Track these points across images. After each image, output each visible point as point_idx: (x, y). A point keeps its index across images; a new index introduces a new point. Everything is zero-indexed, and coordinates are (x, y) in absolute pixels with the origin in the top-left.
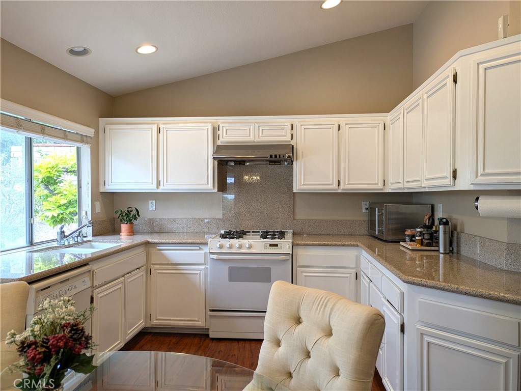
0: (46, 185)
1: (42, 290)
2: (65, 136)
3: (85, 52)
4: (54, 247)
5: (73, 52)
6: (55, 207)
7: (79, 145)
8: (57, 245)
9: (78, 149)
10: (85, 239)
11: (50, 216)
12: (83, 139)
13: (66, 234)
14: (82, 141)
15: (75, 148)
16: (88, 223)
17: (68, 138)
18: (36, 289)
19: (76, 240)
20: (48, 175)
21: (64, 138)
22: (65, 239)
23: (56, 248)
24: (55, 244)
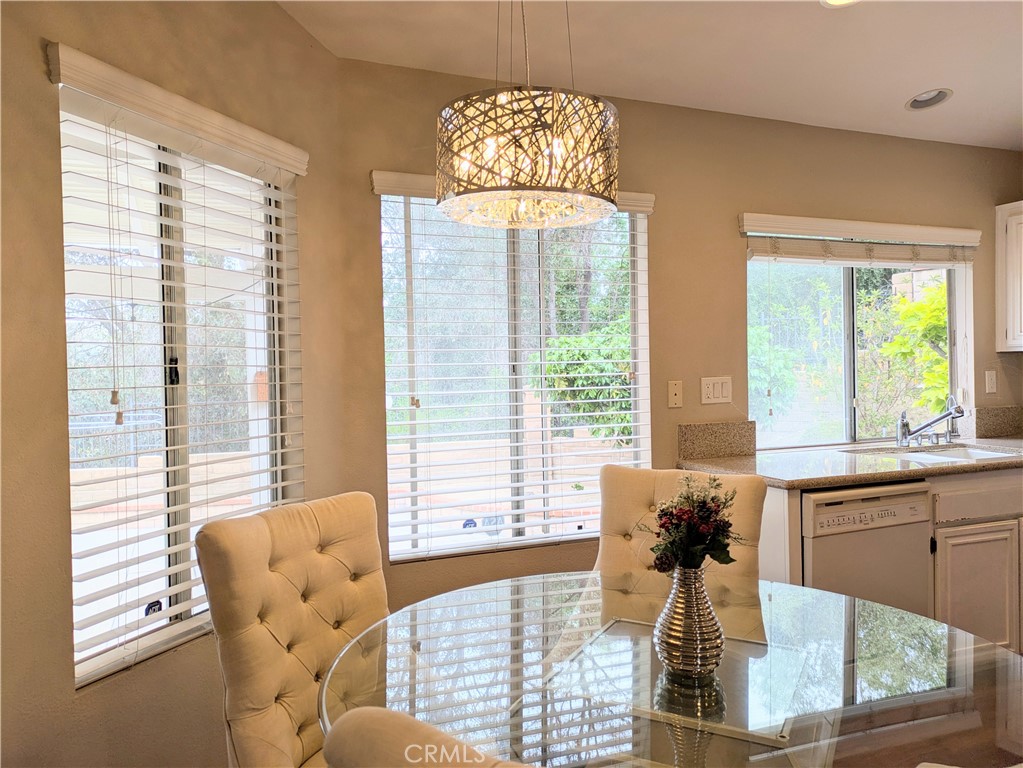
0: (933, 342)
1: (827, 505)
2: (916, 253)
3: (940, 96)
4: (888, 449)
5: (917, 104)
6: (943, 382)
7: (949, 265)
8: (895, 446)
9: (950, 273)
10: (955, 441)
11: (934, 400)
12: (954, 253)
13: (913, 428)
14: (953, 258)
15: (944, 272)
16: (953, 411)
17: (922, 256)
18: (814, 501)
19: (935, 441)
20: (936, 323)
21: (911, 259)
22: (909, 437)
23: (893, 451)
24: (893, 445)
